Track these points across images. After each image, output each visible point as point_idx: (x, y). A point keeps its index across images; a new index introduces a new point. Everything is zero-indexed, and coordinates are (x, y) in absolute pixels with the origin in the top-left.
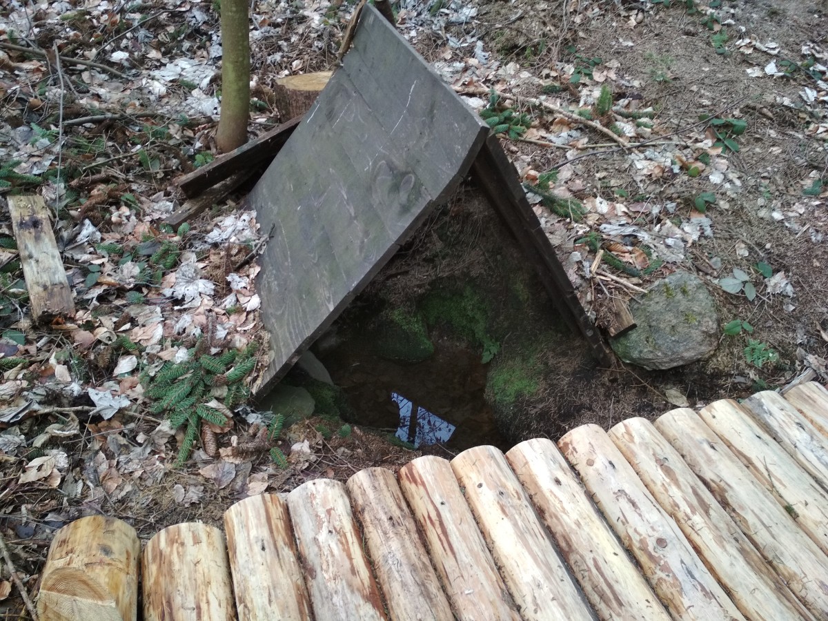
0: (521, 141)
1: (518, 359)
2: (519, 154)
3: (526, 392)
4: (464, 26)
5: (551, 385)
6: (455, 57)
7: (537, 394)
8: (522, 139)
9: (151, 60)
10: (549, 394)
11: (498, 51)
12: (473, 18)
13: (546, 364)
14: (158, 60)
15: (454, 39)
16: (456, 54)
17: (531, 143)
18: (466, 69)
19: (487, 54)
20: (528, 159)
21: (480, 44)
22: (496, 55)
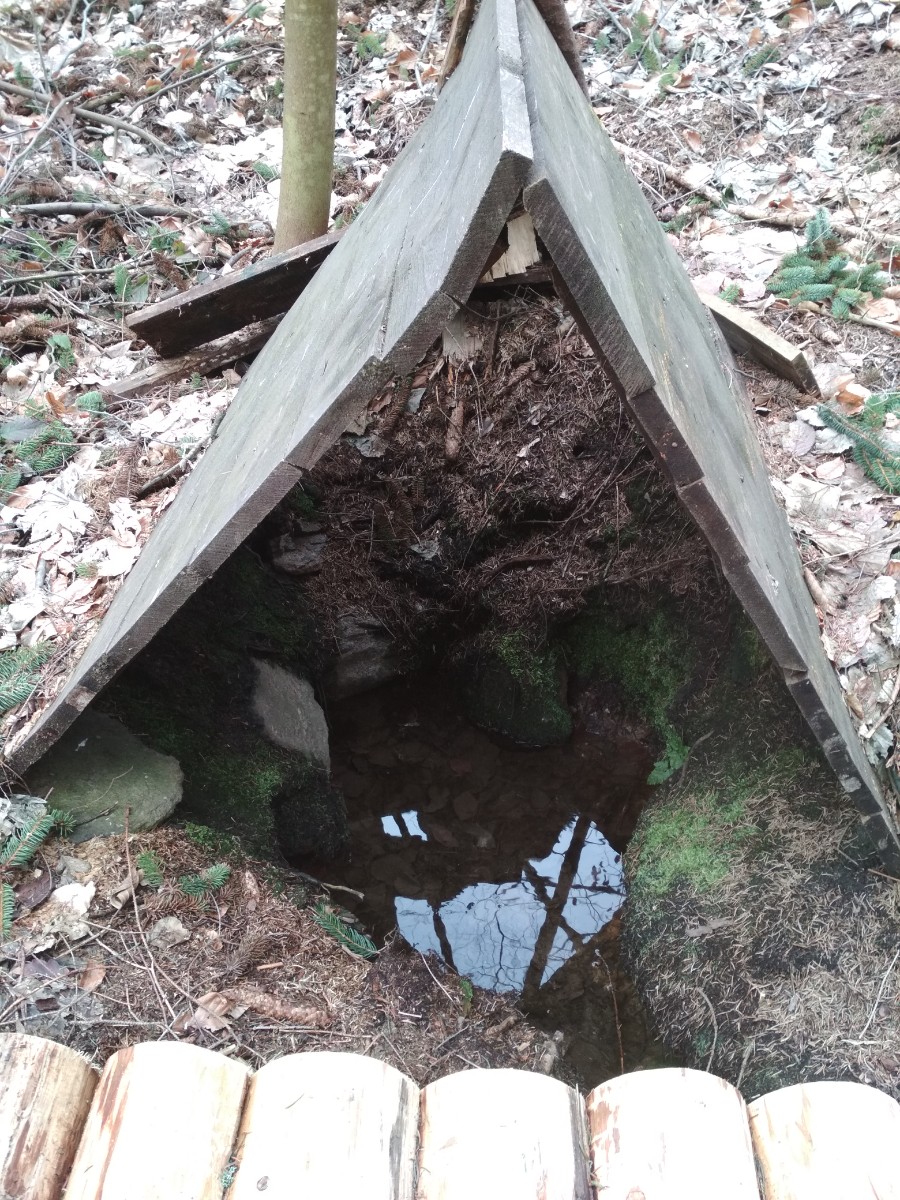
0: (854, 322)
1: (711, 797)
2: (839, 348)
3: (696, 879)
4: (804, 97)
5: (756, 880)
6: (773, 154)
7: (719, 892)
8: (857, 317)
9: (226, 128)
10: (745, 900)
11: (863, 146)
12: (827, 81)
13: (763, 825)
14: (237, 130)
15: (780, 121)
16: (776, 149)
17: (874, 327)
18: (787, 178)
19: (837, 151)
20: (857, 360)
21: (829, 131)
22: (857, 153)
